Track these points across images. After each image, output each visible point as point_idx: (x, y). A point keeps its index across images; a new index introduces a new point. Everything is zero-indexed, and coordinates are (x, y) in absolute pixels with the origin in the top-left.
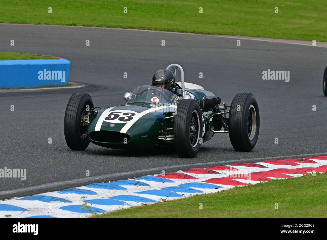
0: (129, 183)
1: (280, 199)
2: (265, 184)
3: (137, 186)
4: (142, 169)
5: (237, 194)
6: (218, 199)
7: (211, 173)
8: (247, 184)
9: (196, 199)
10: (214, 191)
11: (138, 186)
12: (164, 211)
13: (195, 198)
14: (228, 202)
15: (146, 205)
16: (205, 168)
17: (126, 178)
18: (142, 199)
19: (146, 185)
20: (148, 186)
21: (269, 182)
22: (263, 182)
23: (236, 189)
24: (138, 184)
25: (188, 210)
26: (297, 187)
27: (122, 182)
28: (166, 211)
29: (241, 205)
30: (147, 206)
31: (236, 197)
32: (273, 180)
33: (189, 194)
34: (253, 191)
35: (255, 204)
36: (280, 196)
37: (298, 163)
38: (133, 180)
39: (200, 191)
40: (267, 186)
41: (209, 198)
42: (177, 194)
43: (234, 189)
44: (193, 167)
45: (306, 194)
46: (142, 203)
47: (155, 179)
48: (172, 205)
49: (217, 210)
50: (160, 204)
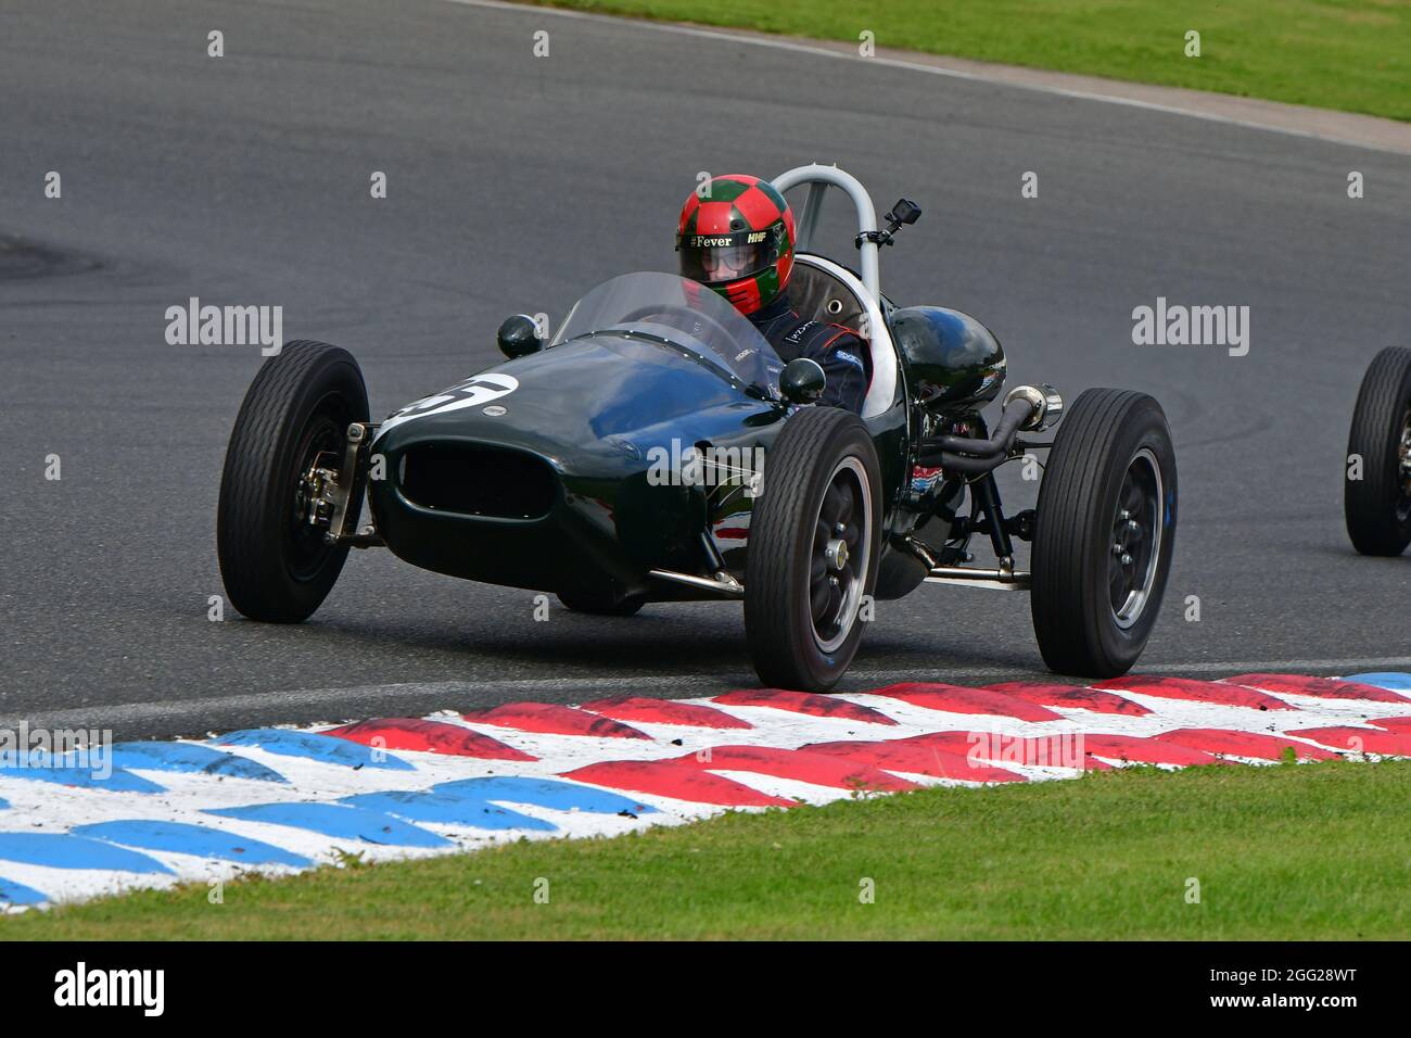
0: (176, 762)
1: (948, 891)
2: (878, 805)
3: (216, 776)
4: (248, 692)
5: (729, 849)
6: (629, 867)
7: (605, 734)
8: (786, 803)
9: (515, 861)
10: (612, 826)
11: (221, 779)
12: (347, 912)
13: (510, 854)
14: (679, 886)
15: (255, 877)
16: (577, 707)
17: (165, 731)
18: (239, 848)
19: (266, 774)
20: (273, 780)
21: (897, 796)
22: (871, 797)
23: (725, 823)
24: (223, 768)
25: (468, 917)
26: (1039, 832)
27: (144, 752)
28: (356, 915)
29: (746, 906)
30: (262, 884)
31: (725, 865)
32: (920, 790)
33: (485, 834)
34: (814, 841)
35: (815, 904)
36: (951, 875)
37: (1055, 709)
38: (201, 743)
39: (542, 821)
40: (889, 818)
41: (586, 863)
42: (421, 830)
43: (717, 822)
44: (516, 696)
45: (1085, 871)
46: (236, 868)
47: (311, 747)
48: (389, 885)
49: (620, 924)
50: (330, 878)
